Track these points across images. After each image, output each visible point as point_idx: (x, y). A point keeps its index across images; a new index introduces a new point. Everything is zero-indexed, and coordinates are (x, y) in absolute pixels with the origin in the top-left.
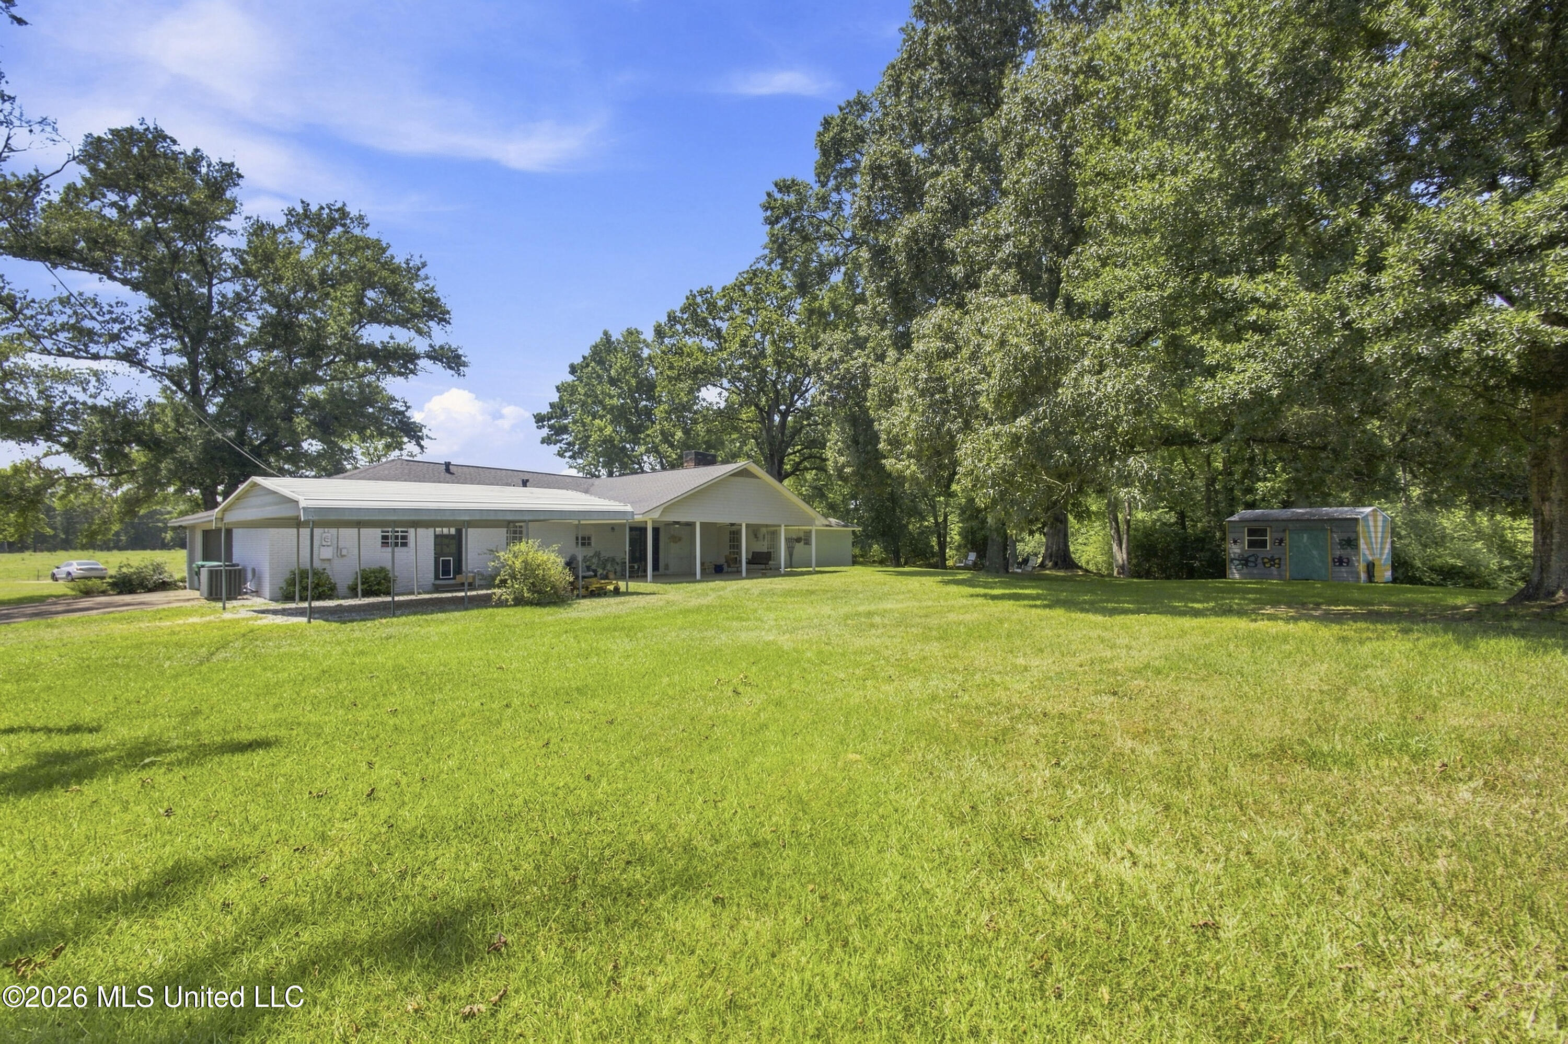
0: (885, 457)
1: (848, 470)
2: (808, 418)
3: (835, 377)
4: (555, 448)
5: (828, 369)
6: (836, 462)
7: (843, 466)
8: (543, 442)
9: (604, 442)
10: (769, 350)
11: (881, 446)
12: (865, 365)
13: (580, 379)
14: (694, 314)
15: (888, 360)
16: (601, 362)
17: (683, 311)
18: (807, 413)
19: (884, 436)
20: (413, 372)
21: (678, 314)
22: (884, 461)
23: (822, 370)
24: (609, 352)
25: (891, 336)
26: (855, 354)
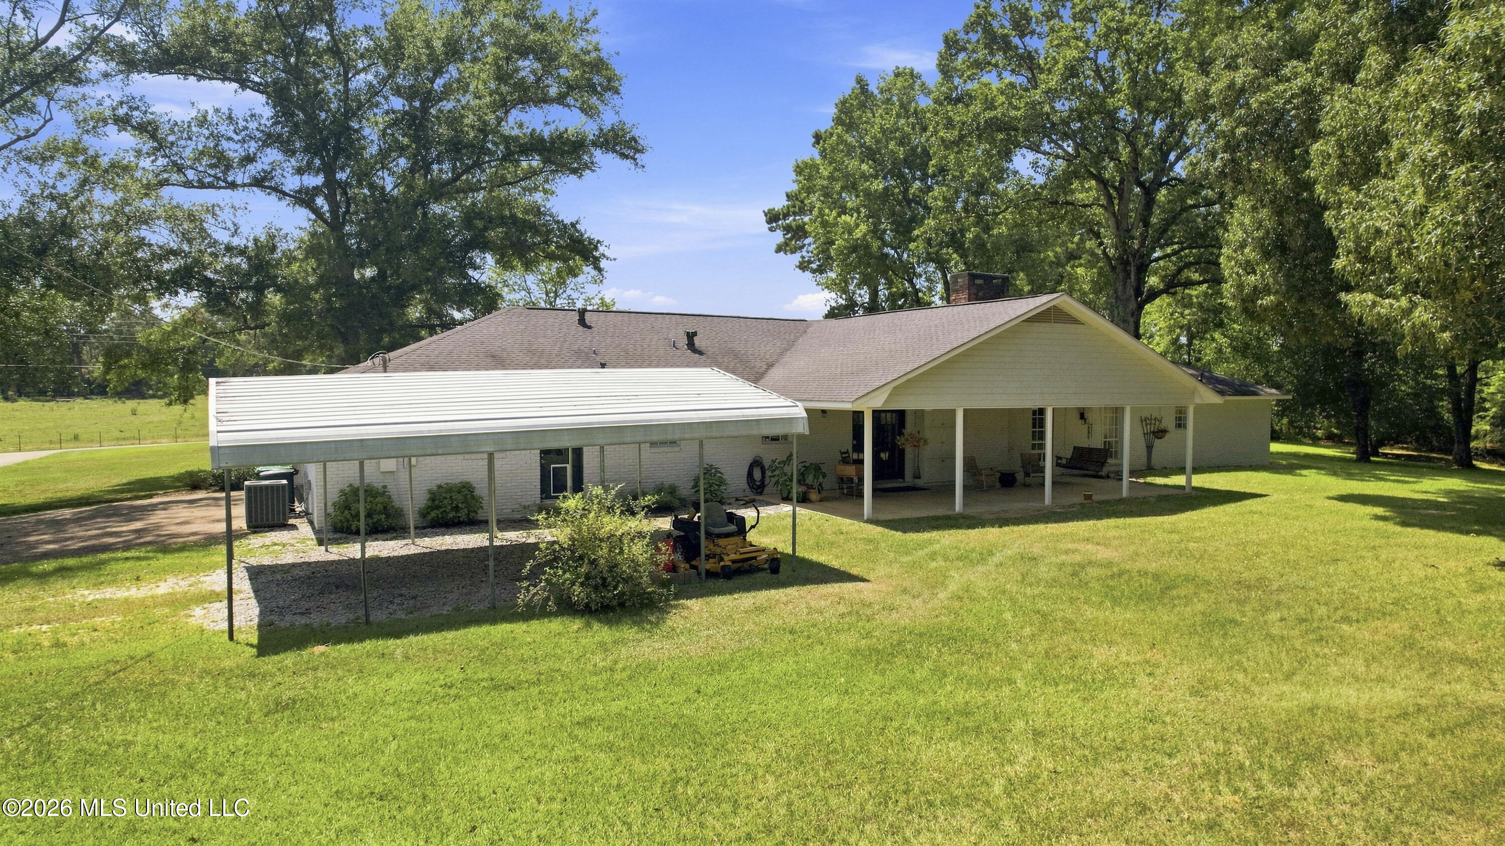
0: (1348, 289)
1: (1267, 301)
2: (1196, 193)
3: (1240, 122)
4: (796, 258)
5: (1228, 108)
6: (1240, 286)
7: (1257, 292)
8: (779, 249)
9: (854, 249)
10: (1123, 79)
11: (1339, 264)
12: (1307, 91)
13: (824, 156)
14: (988, 31)
15: (1361, 75)
16: (850, 126)
17: (969, 28)
18: (1193, 186)
19: (1345, 243)
20: (586, 166)
21: (961, 36)
22: (1343, 296)
23: (1213, 109)
24: (862, 106)
25: (1373, 23)
26: (1286, 71)
